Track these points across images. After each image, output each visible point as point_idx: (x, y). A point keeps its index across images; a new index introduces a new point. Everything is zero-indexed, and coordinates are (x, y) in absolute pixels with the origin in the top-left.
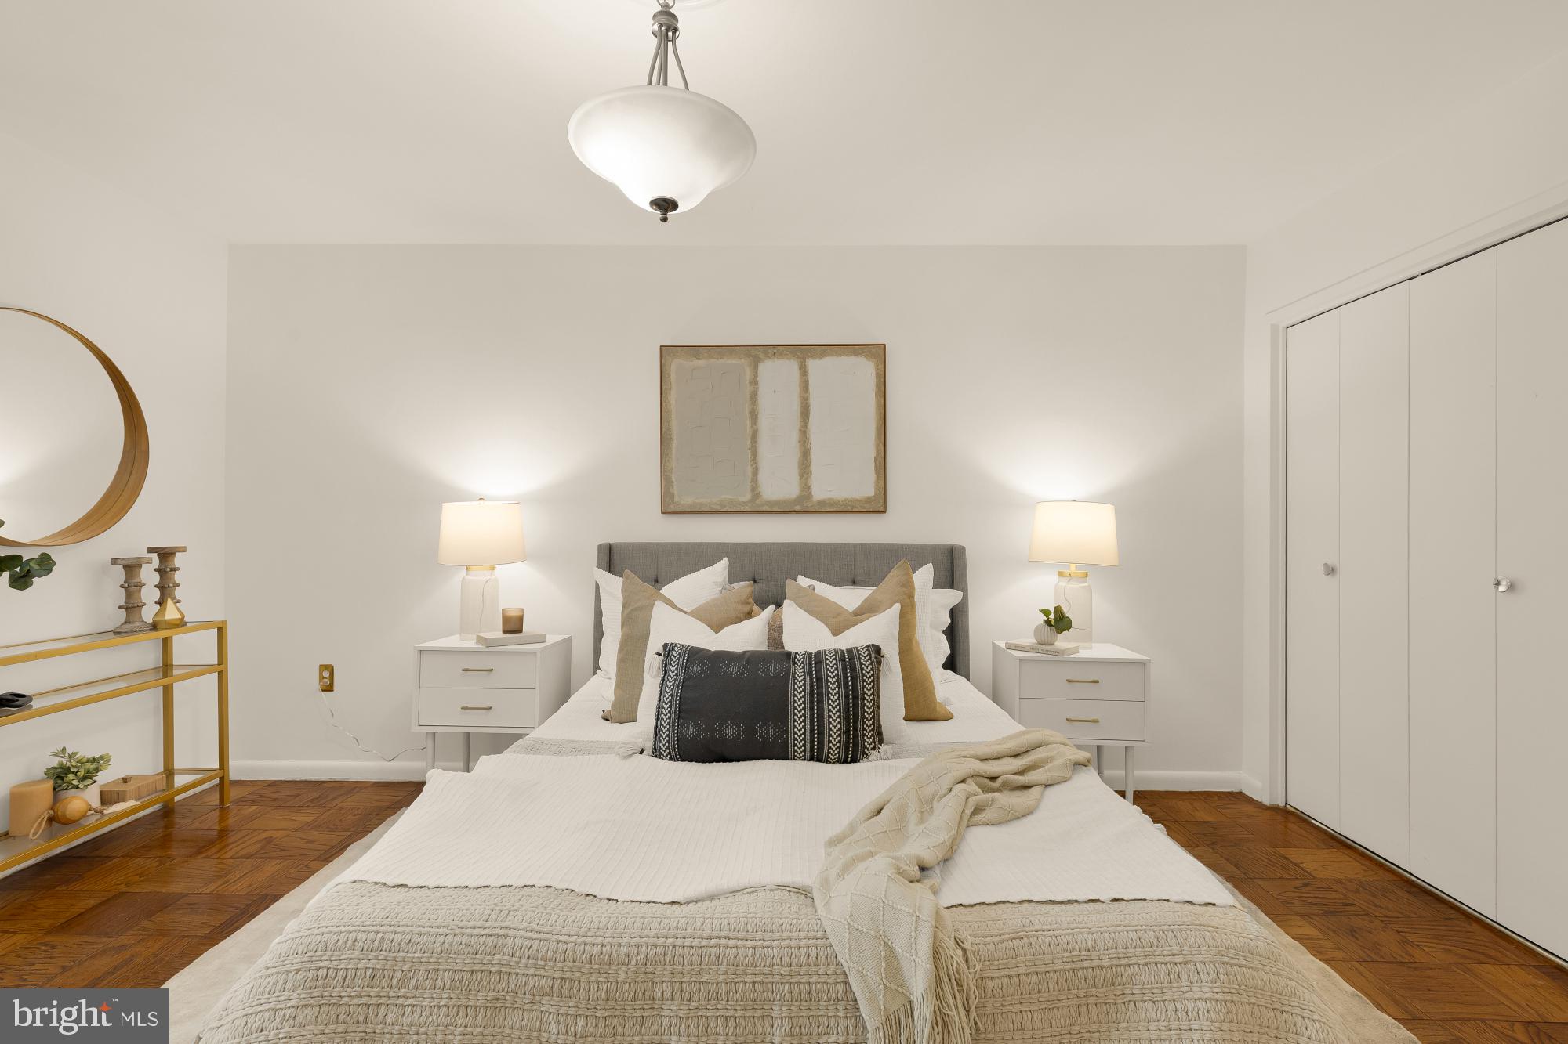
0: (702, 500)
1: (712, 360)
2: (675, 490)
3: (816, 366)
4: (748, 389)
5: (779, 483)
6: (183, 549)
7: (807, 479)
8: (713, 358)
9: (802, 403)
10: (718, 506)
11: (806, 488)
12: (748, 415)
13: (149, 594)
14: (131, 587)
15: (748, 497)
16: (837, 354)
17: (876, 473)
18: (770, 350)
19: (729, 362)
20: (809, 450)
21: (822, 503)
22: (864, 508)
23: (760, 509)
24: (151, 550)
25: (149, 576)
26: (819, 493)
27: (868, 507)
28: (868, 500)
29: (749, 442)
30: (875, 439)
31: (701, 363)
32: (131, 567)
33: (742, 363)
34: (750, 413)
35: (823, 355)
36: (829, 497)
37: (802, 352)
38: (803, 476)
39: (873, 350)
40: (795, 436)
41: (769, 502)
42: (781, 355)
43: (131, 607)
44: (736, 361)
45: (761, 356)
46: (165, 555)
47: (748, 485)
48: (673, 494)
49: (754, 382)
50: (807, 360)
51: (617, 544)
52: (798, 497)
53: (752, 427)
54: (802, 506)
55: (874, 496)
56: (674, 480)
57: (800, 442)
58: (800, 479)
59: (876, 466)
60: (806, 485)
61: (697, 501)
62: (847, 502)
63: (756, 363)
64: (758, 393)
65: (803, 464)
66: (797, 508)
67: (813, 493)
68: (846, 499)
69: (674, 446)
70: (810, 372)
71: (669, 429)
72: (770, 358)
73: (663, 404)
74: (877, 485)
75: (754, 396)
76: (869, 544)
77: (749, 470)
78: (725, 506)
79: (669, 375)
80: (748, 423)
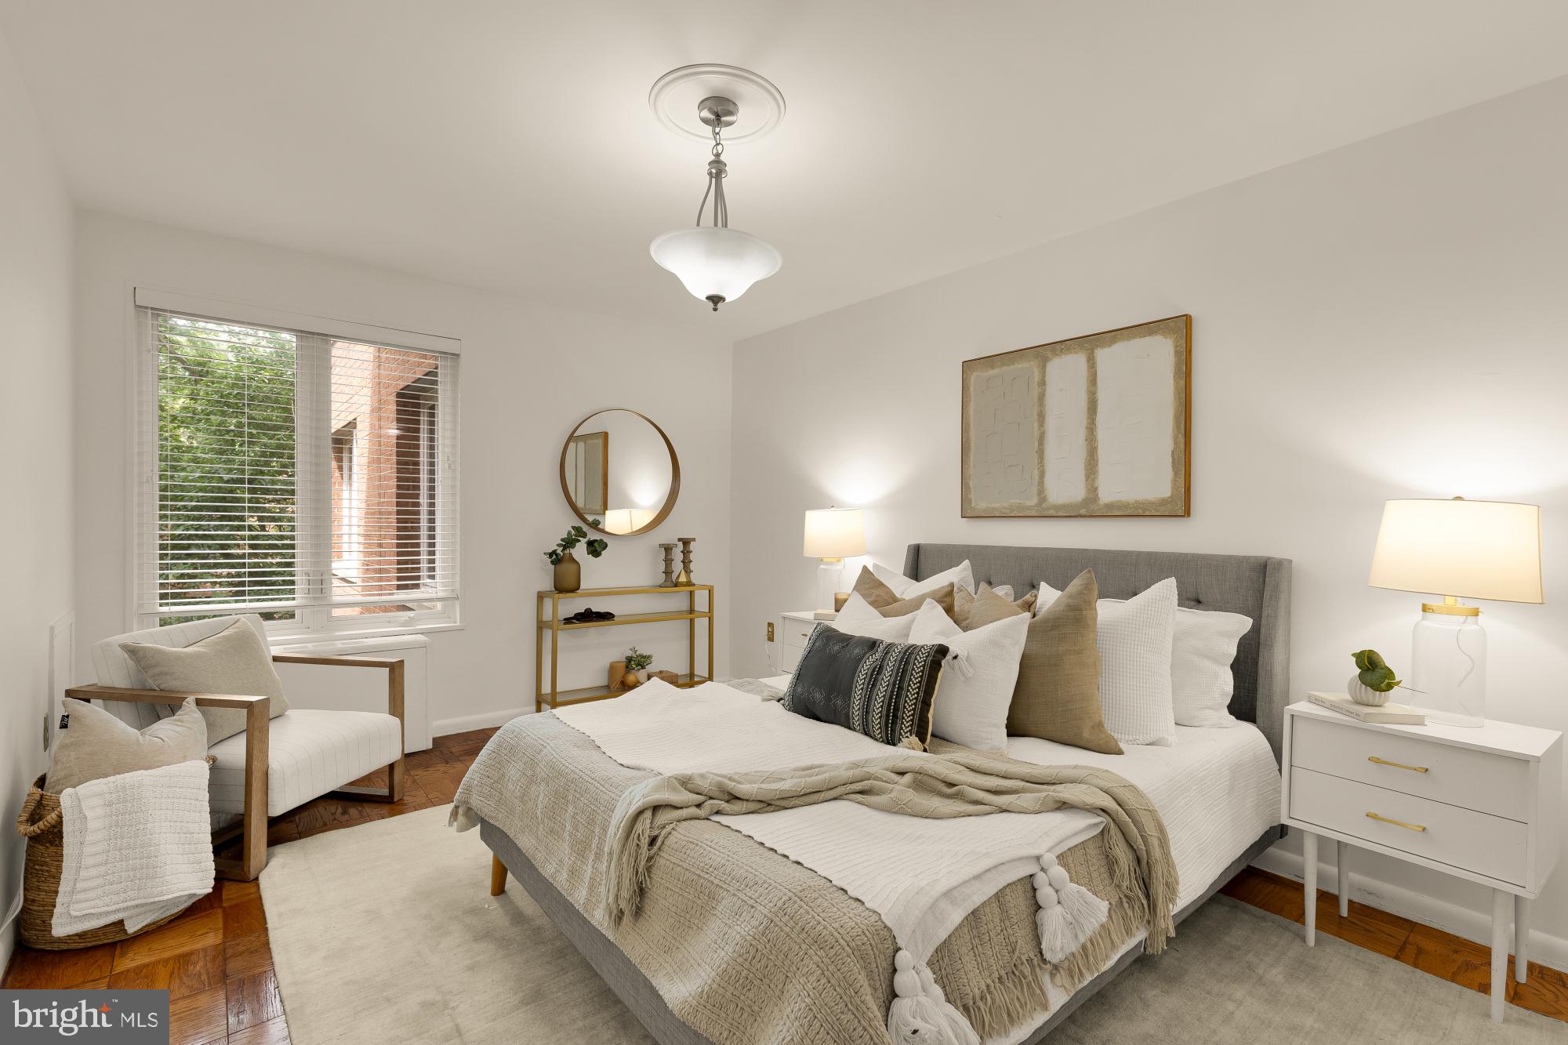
0: (993, 505)
1: (1005, 367)
2: (972, 496)
3: (1102, 355)
4: (1036, 391)
5: (1064, 486)
6: (694, 540)
7: (1093, 480)
8: (1005, 365)
9: (1089, 398)
10: (1008, 511)
11: (1092, 490)
12: (1036, 417)
13: (677, 566)
14: (668, 561)
15: (1034, 501)
16: (1129, 338)
17: (1174, 470)
18: (1058, 346)
19: (1020, 366)
20: (1096, 448)
21: (1110, 506)
22: (1158, 511)
23: (1046, 513)
24: (680, 540)
25: (677, 555)
26: (1108, 493)
27: (1162, 511)
28: (1163, 502)
29: (1036, 444)
30: (1173, 431)
31: (996, 371)
32: (668, 549)
33: (1030, 366)
34: (1038, 415)
35: (1113, 341)
36: (1117, 499)
37: (1090, 343)
38: (1089, 477)
39: (1172, 324)
40: (1082, 433)
41: (1054, 506)
42: (1068, 350)
43: (668, 572)
44: (1026, 365)
45: (1049, 354)
46: (686, 542)
47: (1035, 489)
48: (971, 500)
49: (1043, 383)
50: (1096, 351)
51: (927, 545)
52: (1084, 500)
53: (1039, 429)
54: (1088, 510)
55: (1171, 497)
56: (971, 485)
57: (1086, 440)
58: (1087, 480)
59: (1173, 462)
60: (1092, 486)
61: (990, 506)
62: (1138, 504)
63: (1044, 361)
64: (1047, 395)
65: (1090, 464)
66: (1083, 512)
67: (1099, 495)
68: (1136, 502)
69: (972, 456)
70: (1098, 362)
71: (968, 439)
72: (1057, 355)
73: (964, 416)
74: (1175, 484)
75: (1042, 398)
76: (1156, 553)
77: (1036, 473)
78: (1014, 510)
79: (969, 388)
80: (1036, 425)
